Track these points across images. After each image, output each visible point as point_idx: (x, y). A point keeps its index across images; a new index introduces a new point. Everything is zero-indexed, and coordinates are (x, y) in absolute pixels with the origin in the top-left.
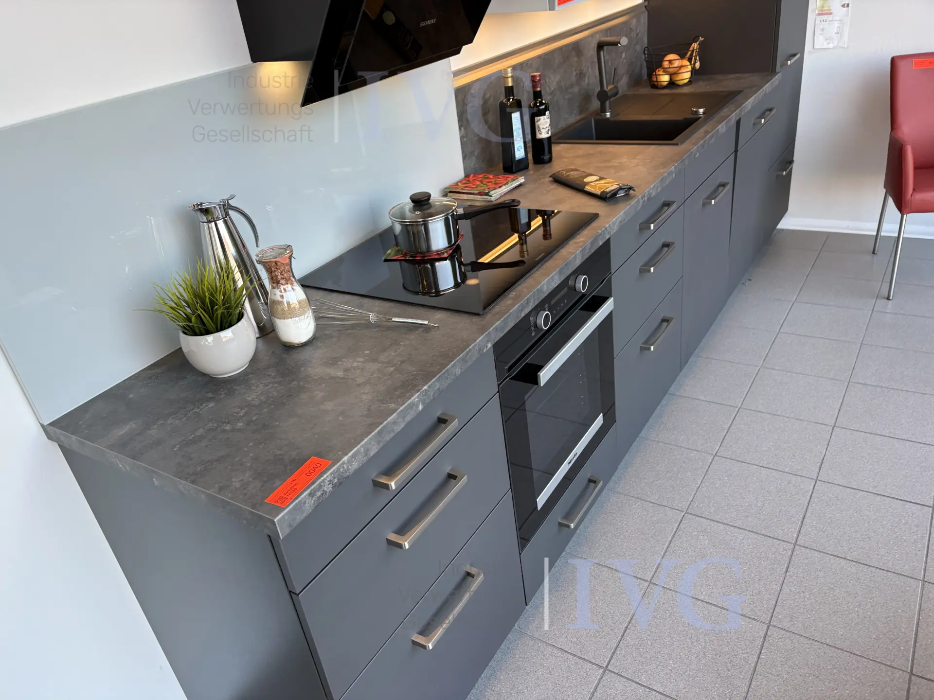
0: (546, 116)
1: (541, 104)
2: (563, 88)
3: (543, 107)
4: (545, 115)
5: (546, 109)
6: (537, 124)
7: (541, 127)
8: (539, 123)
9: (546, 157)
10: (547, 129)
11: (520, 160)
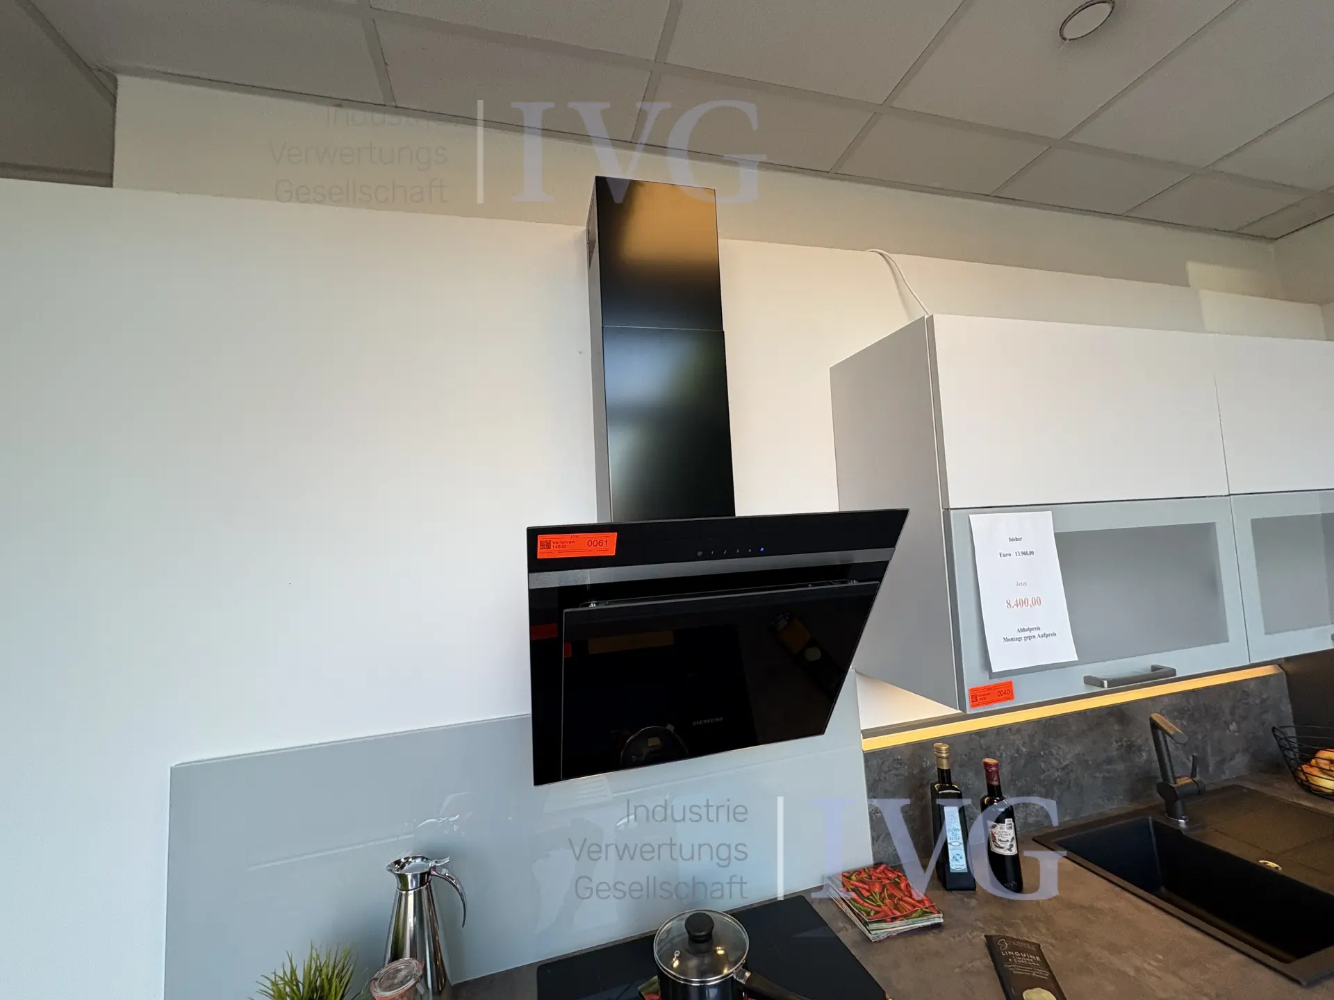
10: (1010, 844)
11: (959, 876)
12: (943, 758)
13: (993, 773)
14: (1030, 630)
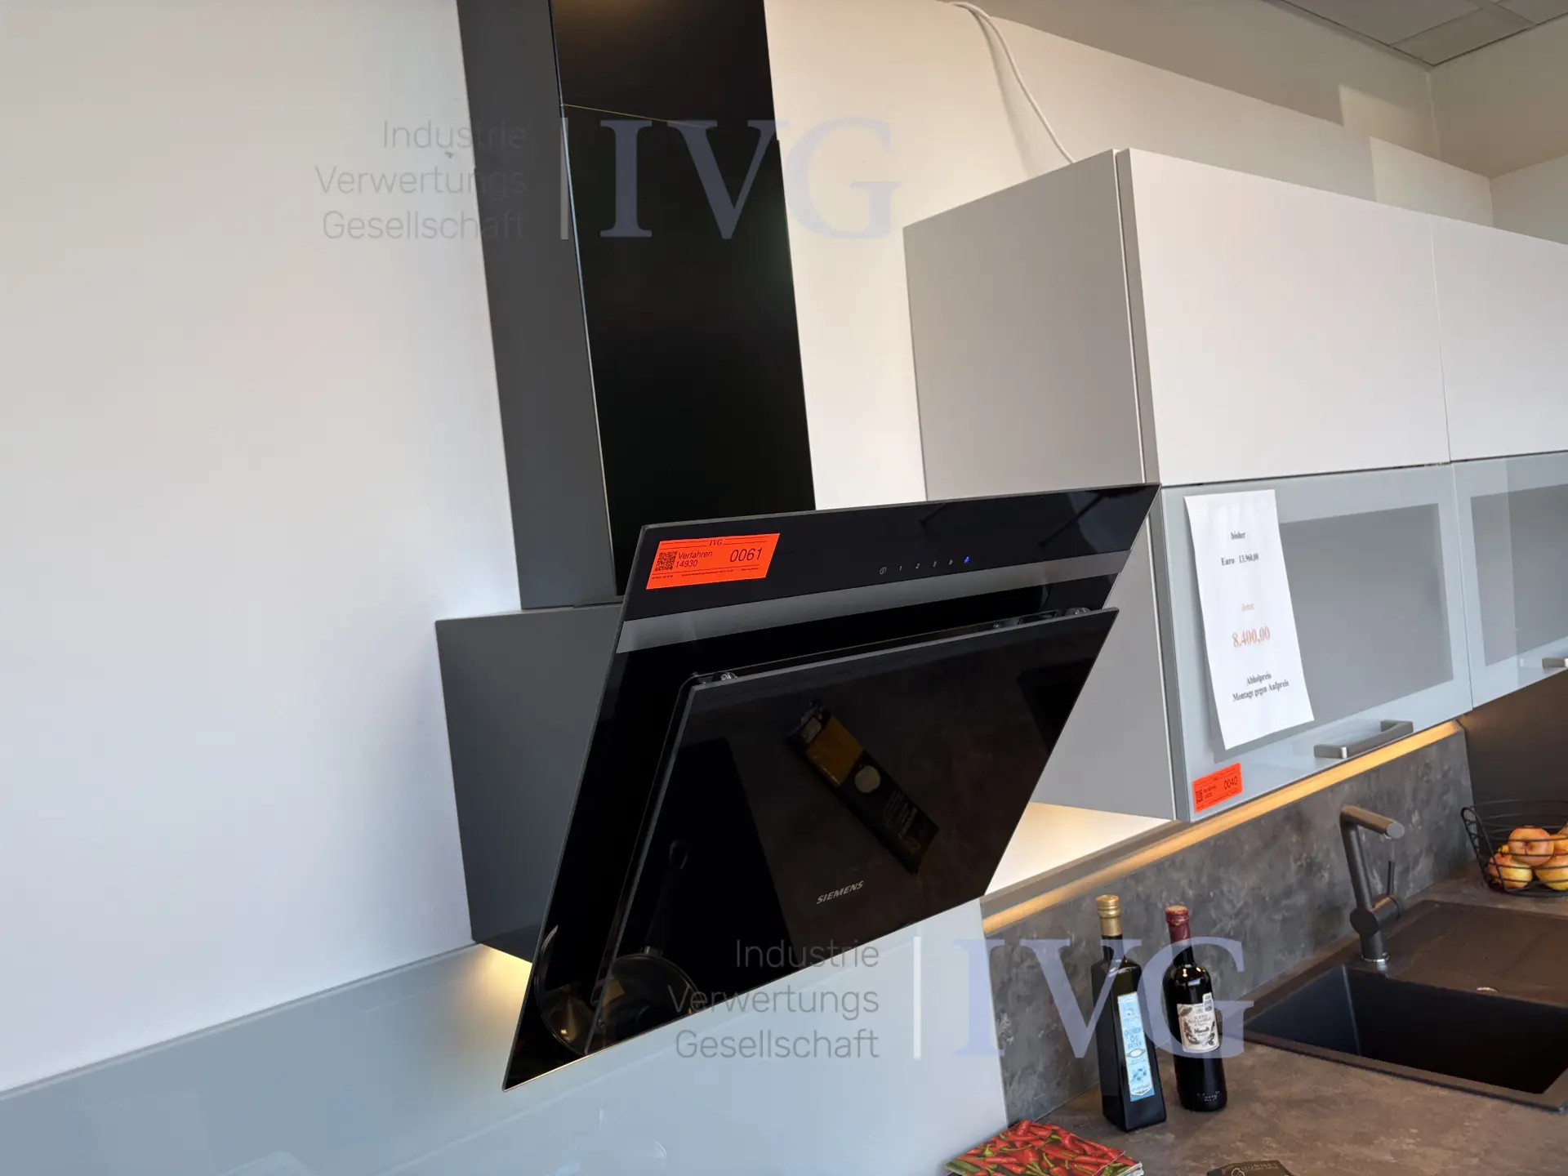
0: (1204, 1004)
1: (1193, 974)
2: (1267, 899)
3: (1197, 982)
4: (1200, 1001)
5: (1206, 987)
6: (1182, 1020)
7: (1193, 1027)
8: (1187, 1018)
9: (1212, 1097)
10: (1209, 1033)
11: (1142, 1103)
12: (1109, 918)
13: (1182, 928)
14: (1260, 679)
